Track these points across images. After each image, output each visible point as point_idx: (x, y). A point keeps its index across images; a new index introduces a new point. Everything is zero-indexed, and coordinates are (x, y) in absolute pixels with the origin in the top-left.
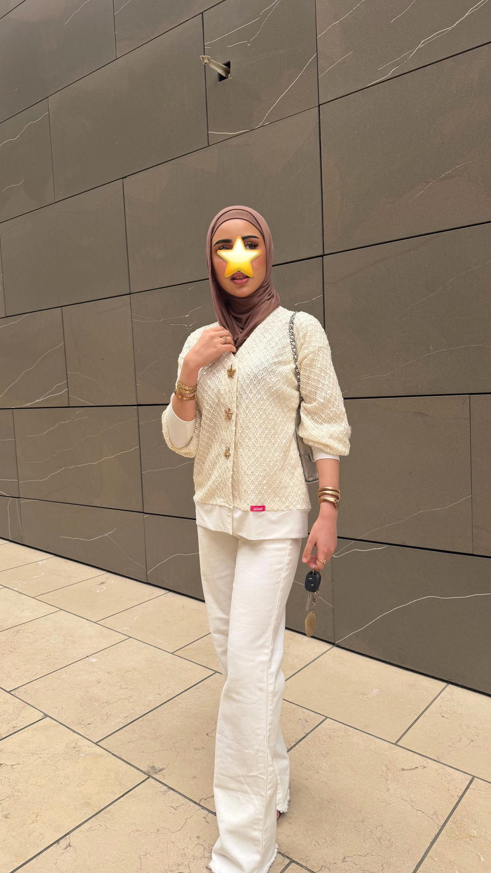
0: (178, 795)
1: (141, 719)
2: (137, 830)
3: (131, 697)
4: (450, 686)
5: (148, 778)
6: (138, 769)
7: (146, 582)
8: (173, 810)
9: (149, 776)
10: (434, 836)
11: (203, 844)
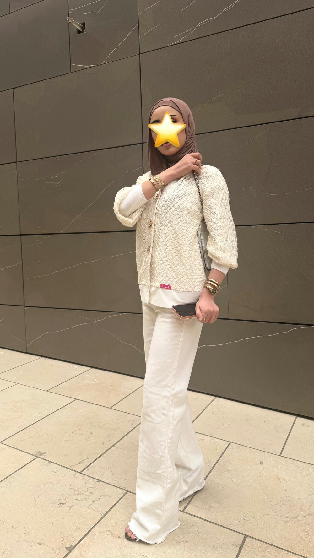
0: (56, 465)
1: (29, 427)
2: (32, 485)
3: (21, 416)
4: (217, 398)
5: (36, 458)
6: (30, 454)
7: (26, 352)
8: (53, 473)
9: (37, 457)
10: (208, 472)
11: (74, 488)
